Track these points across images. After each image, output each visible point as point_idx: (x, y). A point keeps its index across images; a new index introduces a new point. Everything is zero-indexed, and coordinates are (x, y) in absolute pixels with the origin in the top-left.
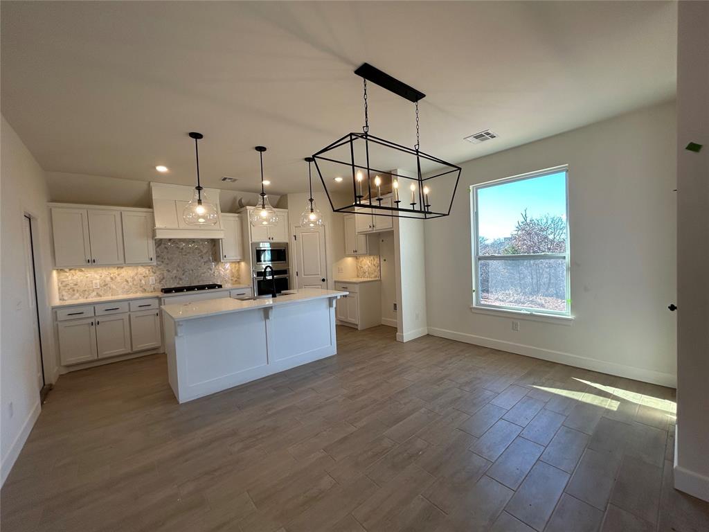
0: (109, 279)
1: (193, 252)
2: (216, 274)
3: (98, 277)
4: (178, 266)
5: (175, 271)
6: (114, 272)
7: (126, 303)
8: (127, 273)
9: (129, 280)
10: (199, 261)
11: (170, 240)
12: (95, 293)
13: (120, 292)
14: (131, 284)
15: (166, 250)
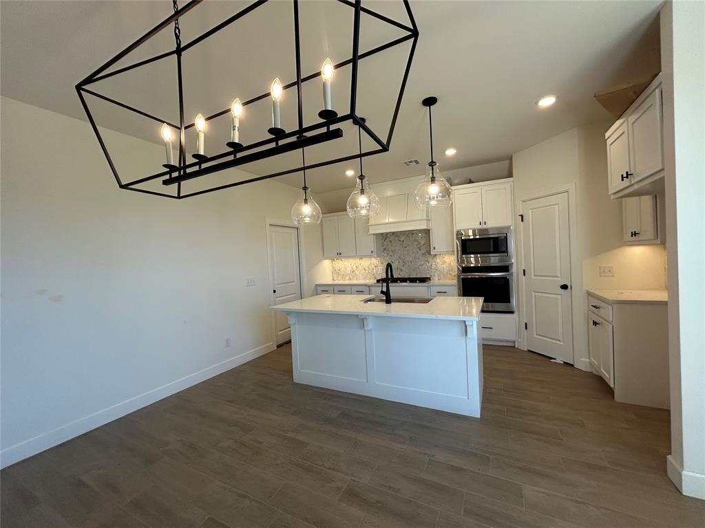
0: (355, 267)
1: (412, 244)
2: (434, 266)
3: (349, 265)
4: (400, 257)
5: (397, 262)
6: (358, 261)
7: (349, 287)
8: (365, 263)
9: (366, 268)
10: (417, 253)
11: (393, 233)
12: (348, 277)
13: (361, 278)
14: (367, 272)
15: (390, 244)
